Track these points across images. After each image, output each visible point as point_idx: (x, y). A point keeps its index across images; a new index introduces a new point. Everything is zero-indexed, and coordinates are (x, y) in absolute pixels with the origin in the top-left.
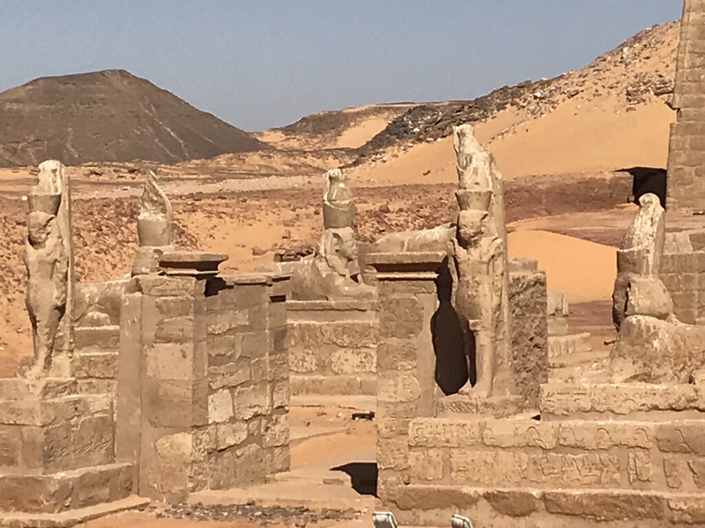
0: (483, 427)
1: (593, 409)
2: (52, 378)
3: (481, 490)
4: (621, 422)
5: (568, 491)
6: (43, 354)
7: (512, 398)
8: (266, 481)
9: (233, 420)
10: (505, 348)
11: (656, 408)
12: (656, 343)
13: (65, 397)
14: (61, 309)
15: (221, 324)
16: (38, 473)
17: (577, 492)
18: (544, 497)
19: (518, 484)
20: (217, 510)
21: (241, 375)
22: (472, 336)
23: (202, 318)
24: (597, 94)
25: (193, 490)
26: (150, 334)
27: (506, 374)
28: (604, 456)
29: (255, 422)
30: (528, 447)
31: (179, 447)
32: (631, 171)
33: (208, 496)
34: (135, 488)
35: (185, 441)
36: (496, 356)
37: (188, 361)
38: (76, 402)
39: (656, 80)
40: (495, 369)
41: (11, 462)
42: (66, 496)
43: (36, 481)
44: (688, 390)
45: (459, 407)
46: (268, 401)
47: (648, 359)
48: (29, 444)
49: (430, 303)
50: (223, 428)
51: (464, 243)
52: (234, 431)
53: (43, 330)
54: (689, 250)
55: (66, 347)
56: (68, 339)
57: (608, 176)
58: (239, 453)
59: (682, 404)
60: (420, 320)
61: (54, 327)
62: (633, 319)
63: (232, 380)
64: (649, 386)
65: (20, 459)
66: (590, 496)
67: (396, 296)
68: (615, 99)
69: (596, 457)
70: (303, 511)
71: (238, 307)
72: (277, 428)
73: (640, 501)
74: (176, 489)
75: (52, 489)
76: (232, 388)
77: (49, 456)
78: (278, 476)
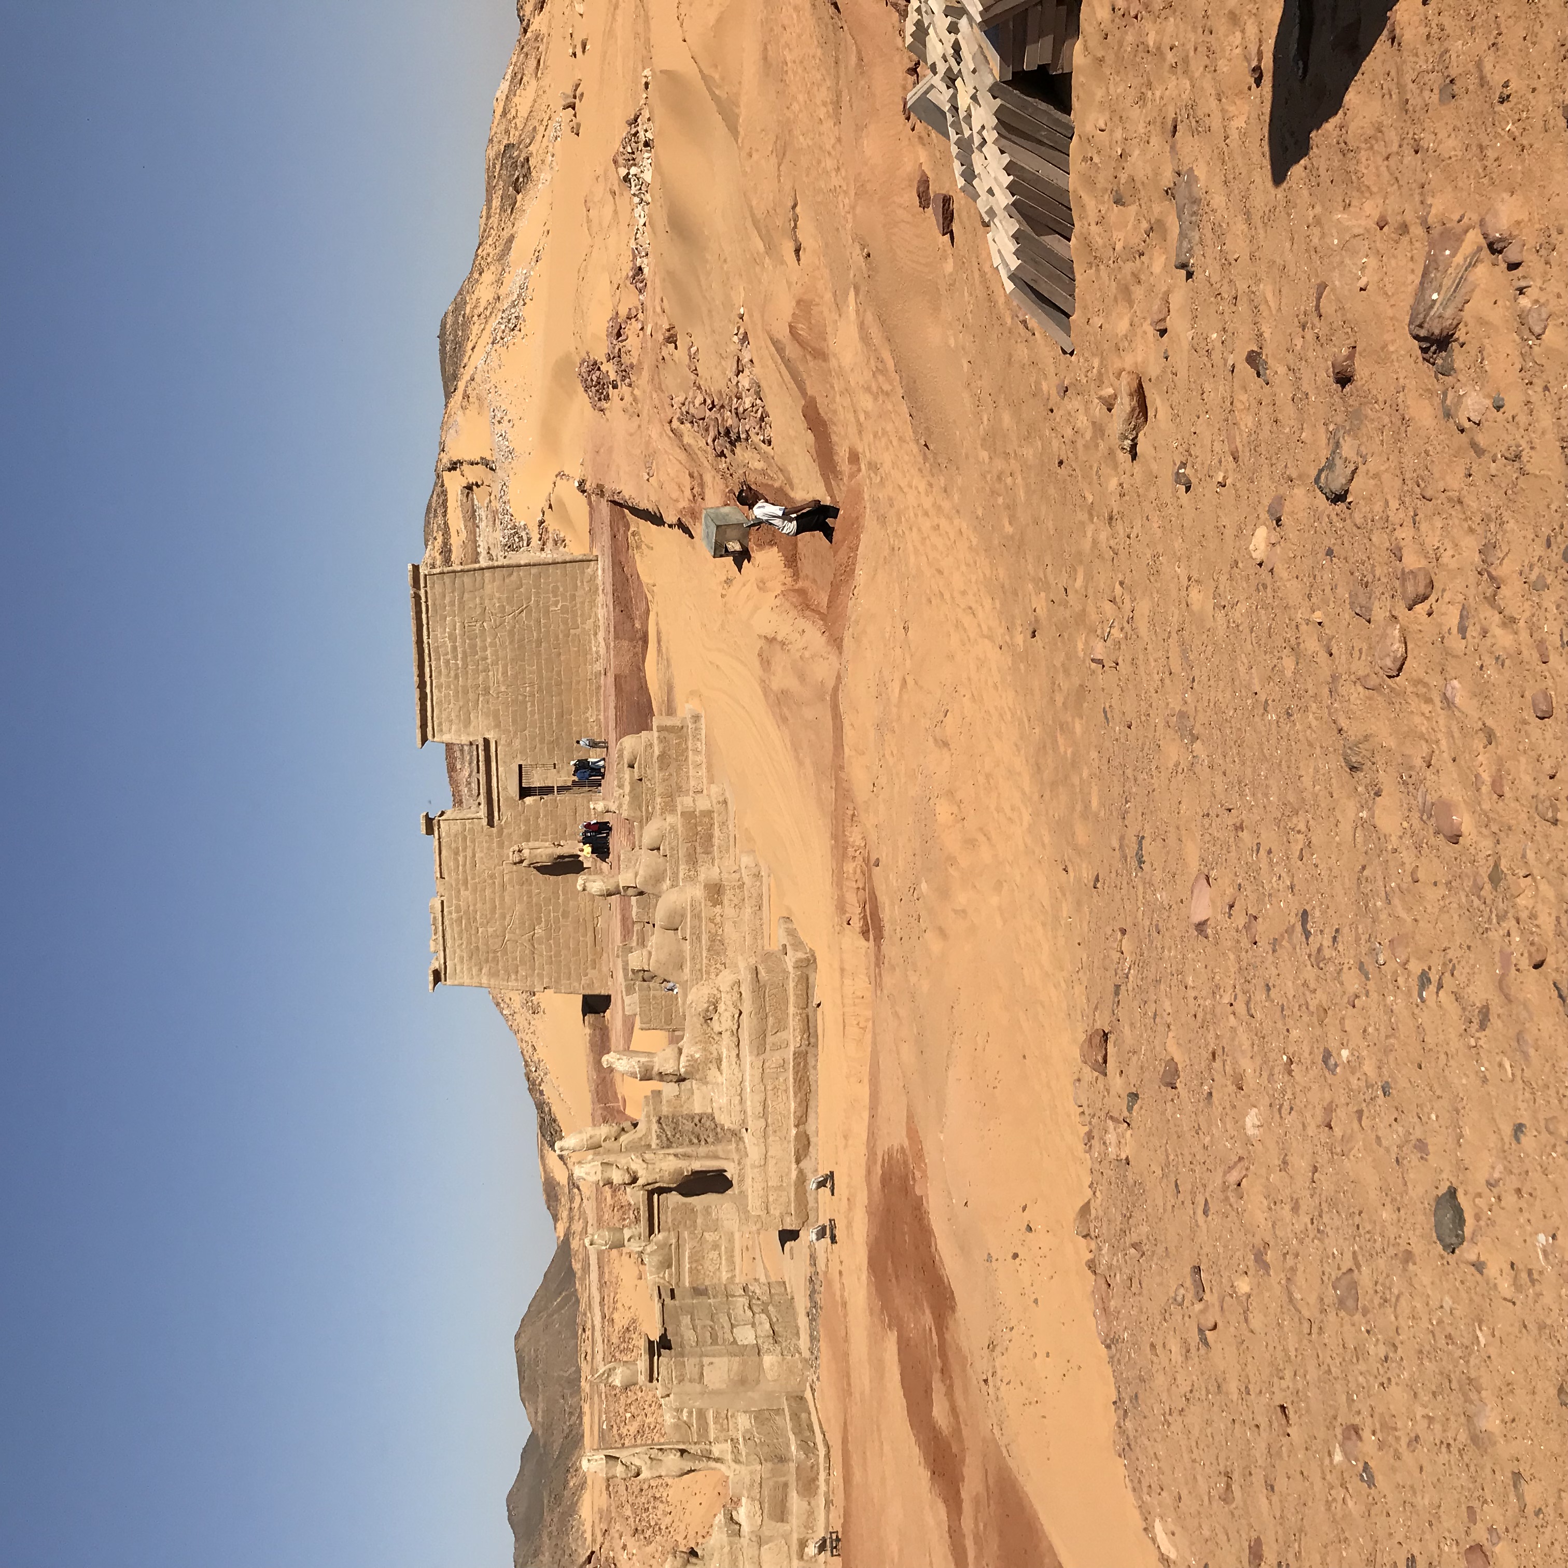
0: (753, 1166)
1: (740, 1095)
2: (729, 1457)
3: (794, 1166)
4: (747, 1078)
5: (792, 1110)
6: (712, 1464)
7: (734, 1145)
8: (793, 1298)
9: (753, 1325)
10: (703, 1150)
11: (738, 1055)
12: (697, 1056)
13: (741, 1446)
14: (683, 1452)
15: (689, 1336)
16: (792, 1466)
17: (793, 1105)
18: (797, 1126)
19: (789, 1142)
20: (812, 1338)
21: (724, 1319)
22: (695, 1173)
23: (686, 1352)
24: (534, 1033)
25: (800, 1353)
26: (698, 1387)
27: (720, 1149)
28: (769, 1088)
29: (754, 1308)
30: (765, 1136)
31: (772, 1365)
32: (584, 1015)
33: (804, 1342)
34: (800, 1394)
35: (768, 1360)
36: (707, 1157)
37: (715, 1360)
38: (744, 1439)
39: (524, 995)
40: (716, 1157)
41: (786, 1485)
42: (807, 1446)
43: (797, 1468)
44: (726, 1035)
45: (742, 1180)
46: (740, 1299)
47: (707, 1061)
48: (774, 1473)
49: (674, 1198)
50: (759, 1332)
51: (634, 1180)
52: (761, 1323)
53: (697, 1465)
54: (636, 996)
55: (708, 1447)
56: (702, 1446)
57: (588, 1031)
58: (774, 1320)
59: (735, 1039)
60: (684, 1204)
61: (695, 1457)
62: (682, 1070)
63: (727, 1326)
64: (724, 1060)
65: (783, 1479)
66: (795, 1096)
67: (670, 1220)
68: (537, 1021)
69: (770, 1093)
70: (811, 1280)
71: (678, 1325)
72: (757, 1291)
73: (796, 1065)
74: (800, 1366)
75: (803, 1456)
76: (732, 1326)
77: (782, 1459)
78: (789, 1290)
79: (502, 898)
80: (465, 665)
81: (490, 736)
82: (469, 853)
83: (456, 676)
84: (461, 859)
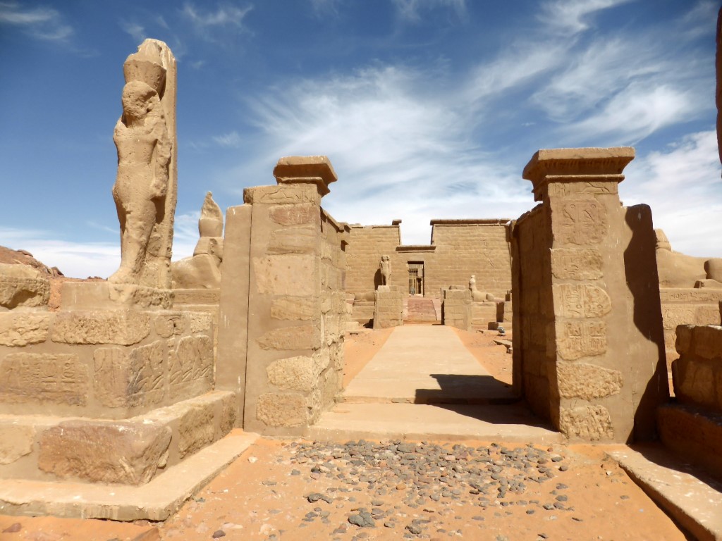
2: (144, 288)
13: (160, 310)
25: (312, 423)
26: (261, 245)
35: (304, 365)
41: (75, 400)
48: (105, 374)
55: (163, 252)
56: (166, 244)
65: (89, 396)
79: (364, 253)
80: (467, 240)
81: (436, 250)
82: (384, 239)
83: (462, 236)
84: (380, 236)
